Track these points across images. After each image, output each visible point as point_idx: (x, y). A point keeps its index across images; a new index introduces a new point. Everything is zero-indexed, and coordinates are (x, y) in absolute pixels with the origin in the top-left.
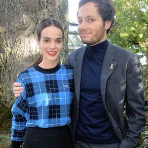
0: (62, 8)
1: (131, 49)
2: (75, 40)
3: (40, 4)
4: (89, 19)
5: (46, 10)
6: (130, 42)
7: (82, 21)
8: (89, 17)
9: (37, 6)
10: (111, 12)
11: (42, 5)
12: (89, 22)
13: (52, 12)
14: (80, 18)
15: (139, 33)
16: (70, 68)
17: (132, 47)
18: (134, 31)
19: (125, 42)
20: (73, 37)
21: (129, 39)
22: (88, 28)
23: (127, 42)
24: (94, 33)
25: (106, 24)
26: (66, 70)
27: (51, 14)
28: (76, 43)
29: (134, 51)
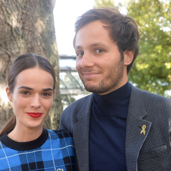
0: (46, 36)
1: (156, 86)
2: (68, 79)
3: (12, 33)
4: (96, 49)
5: (22, 41)
6: (152, 75)
7: (82, 53)
8: (95, 45)
9: (8, 36)
10: (133, 36)
11: (15, 34)
12: (96, 54)
13: (31, 42)
14: (79, 47)
15: (164, 62)
16: (66, 136)
17: (157, 84)
18: (156, 60)
19: (146, 77)
20: (66, 76)
21: (151, 71)
22: (96, 65)
23: (148, 77)
24: (106, 73)
25: (126, 56)
26: (59, 140)
27: (29, 46)
28: (71, 85)
29: (159, 88)
